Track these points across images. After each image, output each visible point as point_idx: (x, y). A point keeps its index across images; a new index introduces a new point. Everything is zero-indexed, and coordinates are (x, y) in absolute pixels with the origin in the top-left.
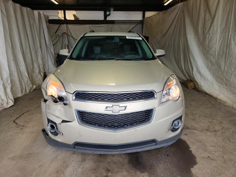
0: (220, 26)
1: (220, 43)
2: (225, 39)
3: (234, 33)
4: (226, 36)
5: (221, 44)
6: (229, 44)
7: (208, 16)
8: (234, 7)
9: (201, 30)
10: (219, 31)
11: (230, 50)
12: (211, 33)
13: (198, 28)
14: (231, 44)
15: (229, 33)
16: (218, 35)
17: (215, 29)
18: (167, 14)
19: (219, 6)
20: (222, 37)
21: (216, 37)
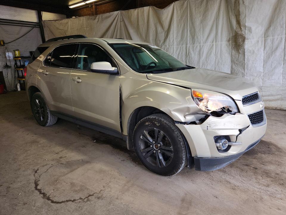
0: (176, 39)
1: (177, 53)
2: (183, 50)
3: (192, 45)
4: (183, 47)
5: (179, 55)
6: (188, 54)
7: (159, 29)
8: (189, 24)
9: (153, 42)
10: (175, 43)
11: (191, 58)
12: (167, 45)
13: (149, 39)
14: (191, 54)
15: (187, 45)
16: (175, 47)
17: (171, 41)
18: (96, 20)
19: (173, 22)
20: (179, 48)
21: (173, 49)
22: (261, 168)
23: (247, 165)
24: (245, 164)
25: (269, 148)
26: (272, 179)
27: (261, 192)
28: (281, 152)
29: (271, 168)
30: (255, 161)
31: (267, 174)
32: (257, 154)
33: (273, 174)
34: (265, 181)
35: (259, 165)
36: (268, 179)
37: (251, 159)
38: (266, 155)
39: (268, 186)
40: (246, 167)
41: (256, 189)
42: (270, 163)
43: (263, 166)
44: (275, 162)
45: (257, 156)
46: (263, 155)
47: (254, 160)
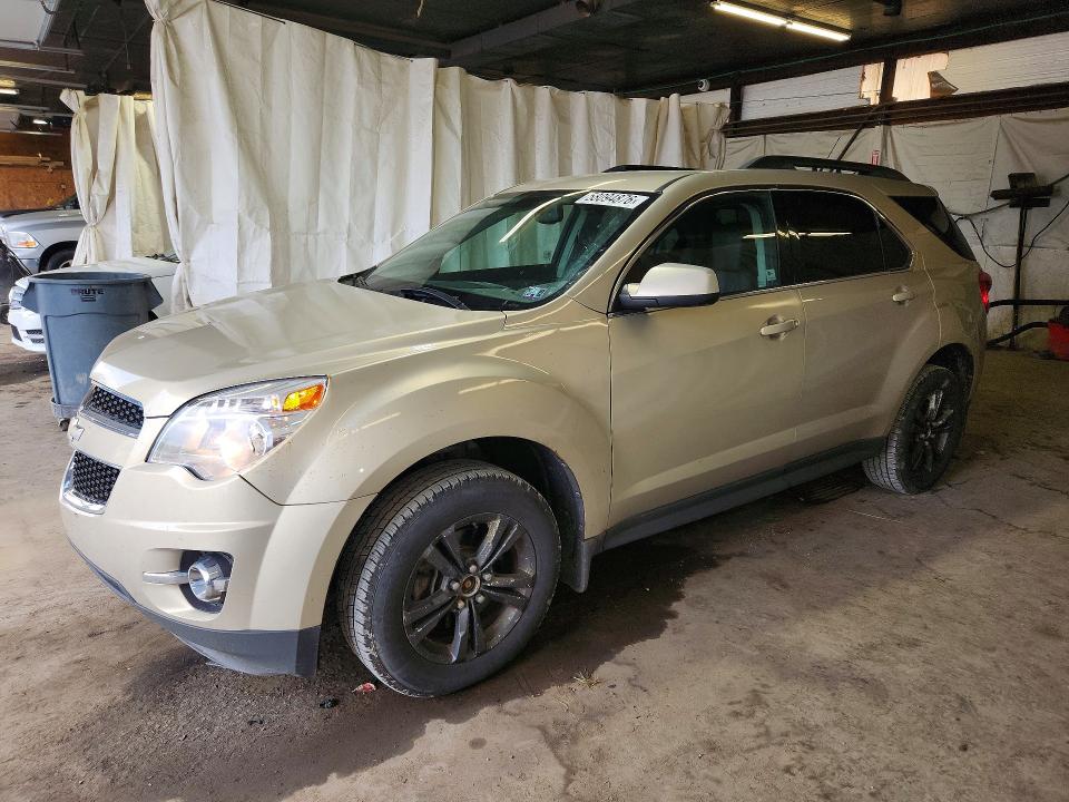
22: (78, 646)
23: (127, 627)
24: (136, 627)
25: (105, 764)
26: (30, 635)
27: (45, 593)
28: (35, 779)
29: (46, 668)
30: (115, 655)
31: (51, 641)
32: (128, 691)
33: (33, 649)
34: (49, 621)
35: (92, 649)
36: (40, 629)
37: (132, 652)
38: (90, 709)
39: (33, 615)
40: (126, 619)
41: (60, 593)
42: (59, 685)
43: (80, 657)
44: (44, 695)
45: (121, 678)
46: (101, 700)
47: (119, 657)
